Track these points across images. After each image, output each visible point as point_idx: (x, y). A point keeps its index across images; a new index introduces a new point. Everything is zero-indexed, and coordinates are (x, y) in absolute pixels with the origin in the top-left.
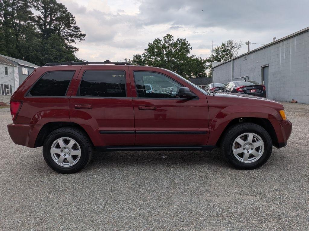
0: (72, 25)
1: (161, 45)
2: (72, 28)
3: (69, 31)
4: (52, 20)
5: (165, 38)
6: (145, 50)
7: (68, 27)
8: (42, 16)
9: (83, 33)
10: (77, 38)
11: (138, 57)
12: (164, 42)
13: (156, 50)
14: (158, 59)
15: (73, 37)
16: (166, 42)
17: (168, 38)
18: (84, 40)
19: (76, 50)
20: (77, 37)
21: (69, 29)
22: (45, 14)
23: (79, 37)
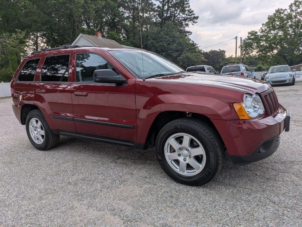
0: (187, 9)
1: (285, 15)
2: (186, 13)
3: (183, 16)
4: (169, 7)
5: (291, 6)
6: (263, 24)
7: (183, 12)
8: (161, 5)
9: (196, 16)
10: (190, 22)
11: (253, 33)
12: (289, 11)
13: (278, 23)
14: (281, 33)
15: (187, 21)
16: (292, 10)
17: (295, 5)
18: (197, 22)
19: (190, 33)
20: (191, 20)
21: (184, 14)
22: (163, 3)
23: (192, 20)
